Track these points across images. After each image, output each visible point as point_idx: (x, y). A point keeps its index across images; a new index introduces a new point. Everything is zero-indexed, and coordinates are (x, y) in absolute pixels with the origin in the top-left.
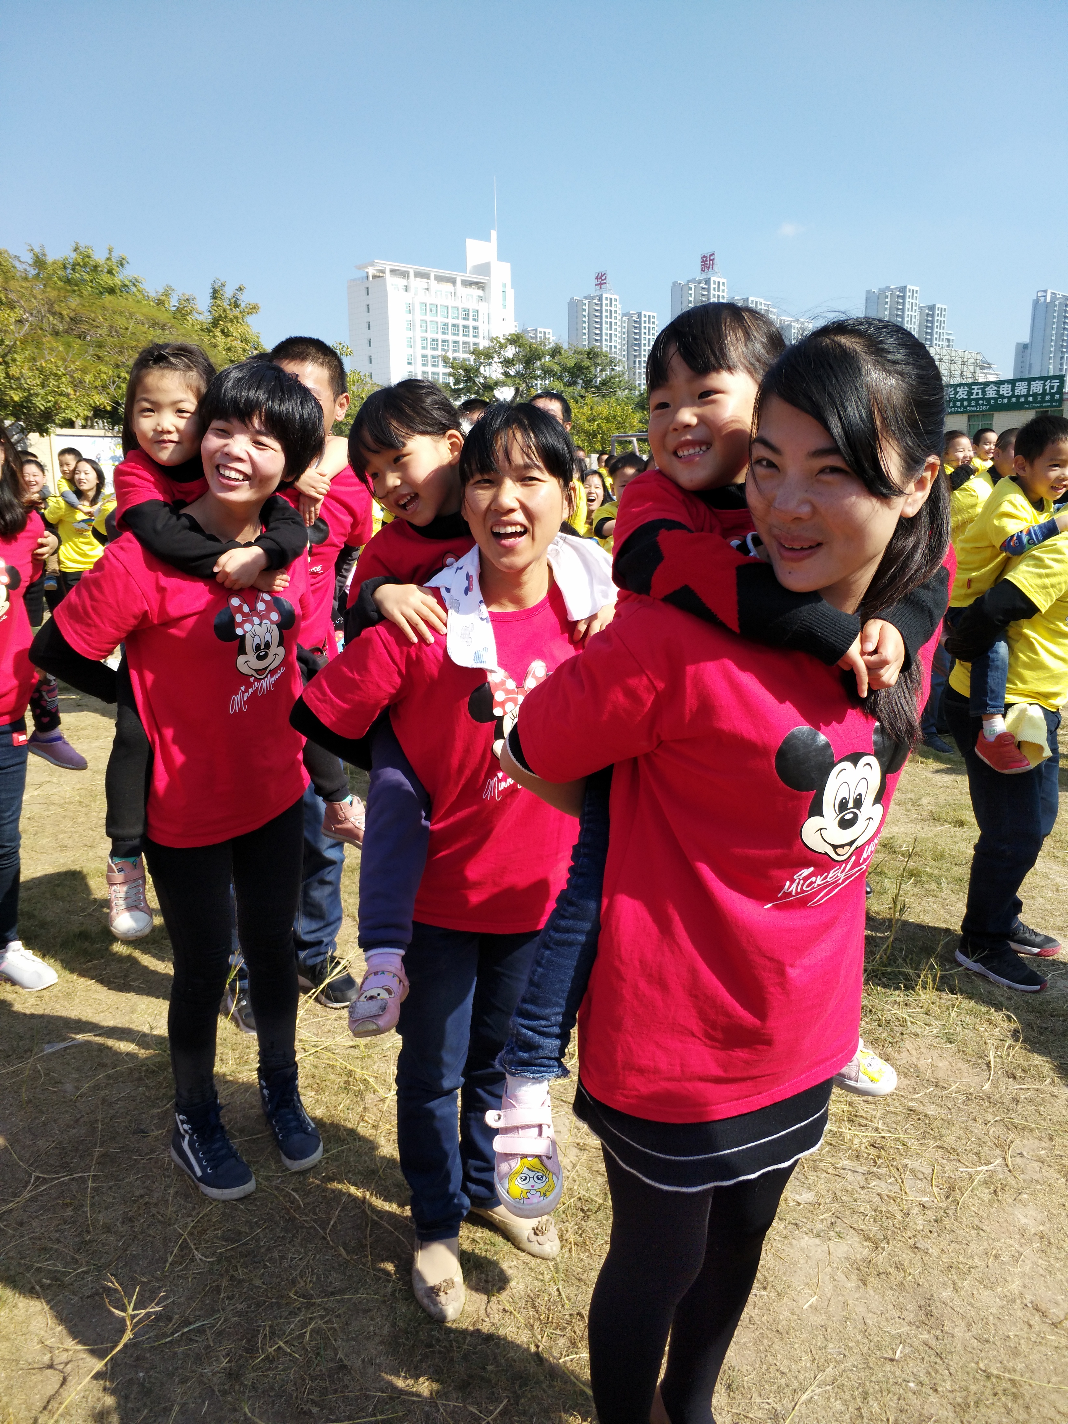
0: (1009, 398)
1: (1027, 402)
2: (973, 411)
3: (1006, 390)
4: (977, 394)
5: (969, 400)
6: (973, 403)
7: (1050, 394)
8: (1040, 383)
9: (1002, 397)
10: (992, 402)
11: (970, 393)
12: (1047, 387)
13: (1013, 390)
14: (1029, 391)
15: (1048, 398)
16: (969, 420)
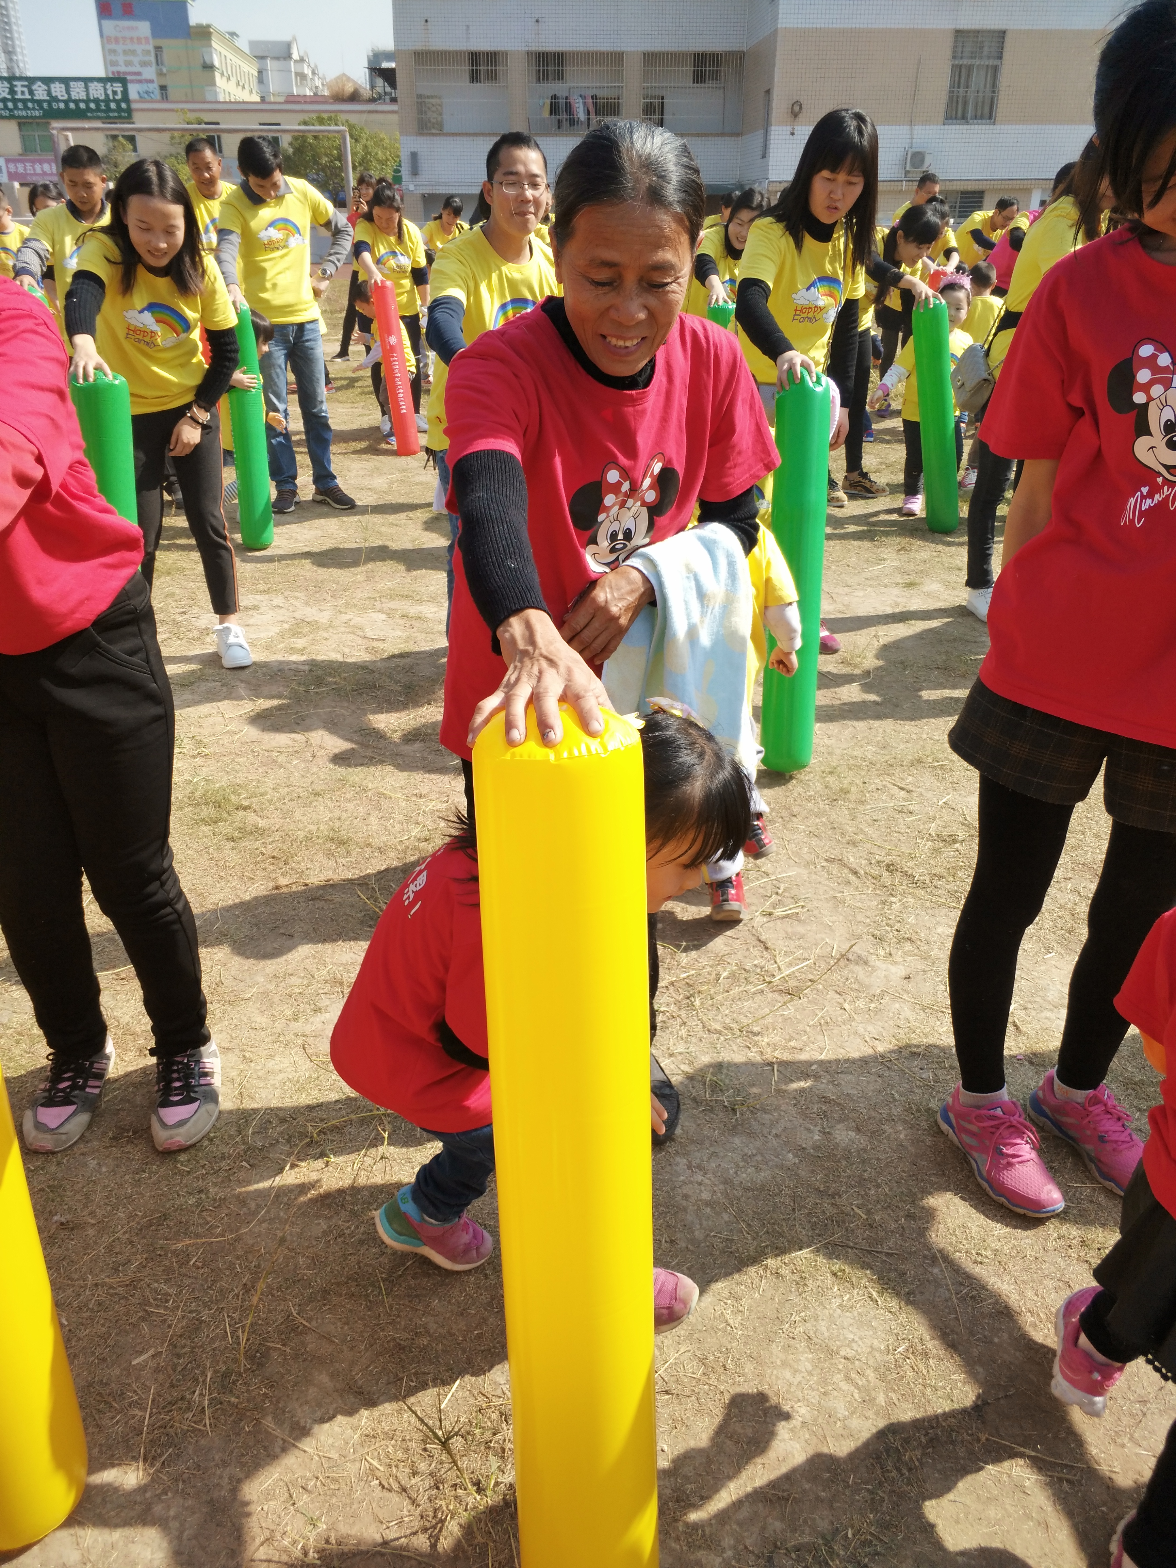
0: (66, 102)
1: (88, 109)
2: (23, 117)
3: (58, 90)
4: (23, 93)
5: (15, 101)
6: (20, 105)
7: (115, 100)
8: (99, 86)
9: (56, 100)
10: (45, 105)
11: (12, 91)
12: (110, 92)
13: (68, 91)
14: (88, 95)
15: (113, 106)
16: (20, 130)
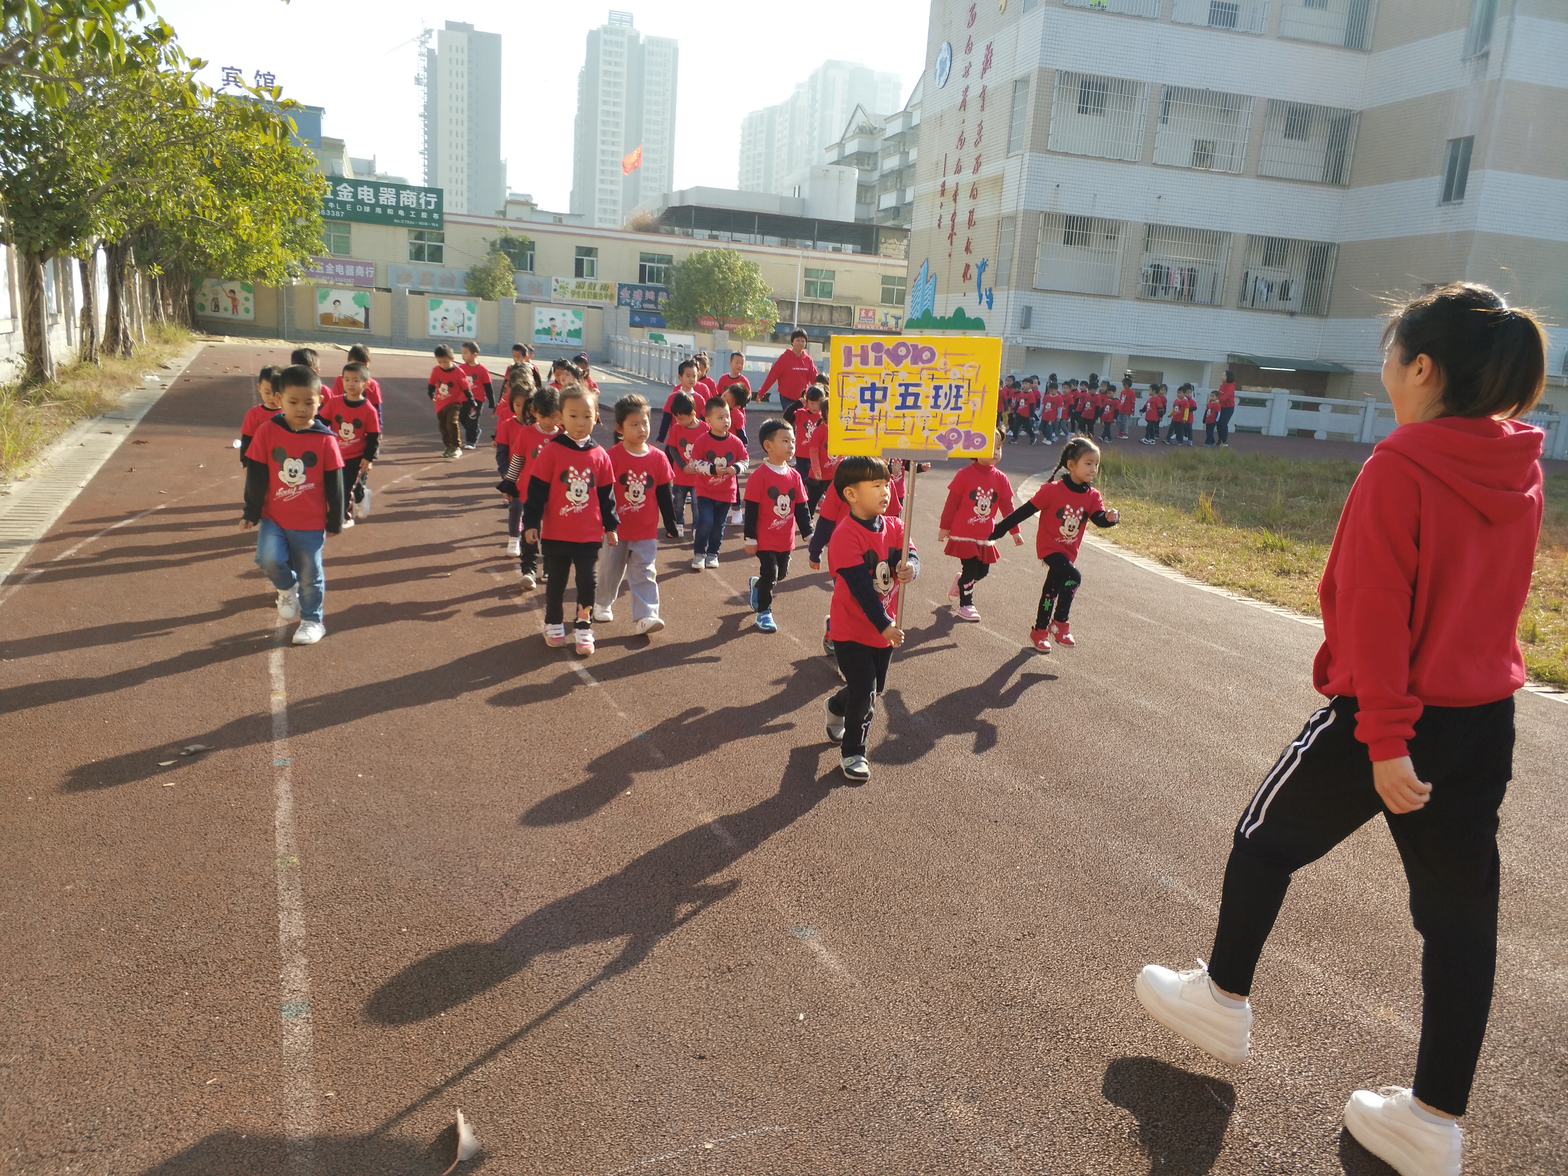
0: (372, 207)
1: (396, 215)
3: (366, 194)
7: (426, 210)
8: (412, 195)
9: (362, 203)
10: (348, 207)
12: (422, 201)
13: (376, 195)
14: (398, 202)
15: (424, 215)
